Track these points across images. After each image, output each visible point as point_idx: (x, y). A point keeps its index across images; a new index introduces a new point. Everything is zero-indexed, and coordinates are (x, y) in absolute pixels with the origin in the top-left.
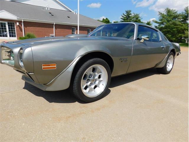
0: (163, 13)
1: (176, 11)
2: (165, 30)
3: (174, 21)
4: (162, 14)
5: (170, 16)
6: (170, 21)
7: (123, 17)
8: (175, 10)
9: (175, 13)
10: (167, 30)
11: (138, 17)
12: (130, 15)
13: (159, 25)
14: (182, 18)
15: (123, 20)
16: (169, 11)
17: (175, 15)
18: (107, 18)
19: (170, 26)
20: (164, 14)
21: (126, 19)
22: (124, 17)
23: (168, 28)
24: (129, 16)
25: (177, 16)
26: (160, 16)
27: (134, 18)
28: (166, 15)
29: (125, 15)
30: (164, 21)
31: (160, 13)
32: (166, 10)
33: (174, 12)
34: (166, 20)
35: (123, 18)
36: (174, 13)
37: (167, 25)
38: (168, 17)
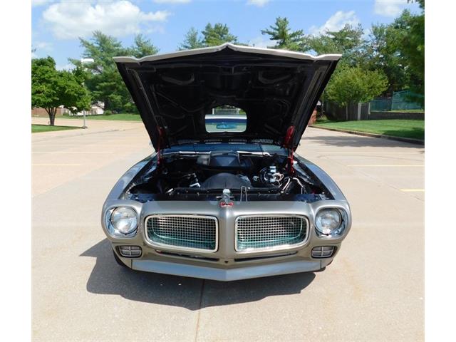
0: (90, 43)
1: (118, 42)
2: (105, 83)
4: (88, 44)
5: (109, 51)
8: (115, 40)
9: (118, 45)
10: (109, 84)
16: (103, 40)
17: (118, 49)
19: (114, 77)
20: (92, 44)
23: (110, 80)
25: (122, 52)
26: (85, 48)
28: (99, 48)
31: (82, 41)
32: (95, 36)
33: (115, 43)
34: (102, 59)
36: (115, 46)
37: (108, 72)
38: (104, 54)
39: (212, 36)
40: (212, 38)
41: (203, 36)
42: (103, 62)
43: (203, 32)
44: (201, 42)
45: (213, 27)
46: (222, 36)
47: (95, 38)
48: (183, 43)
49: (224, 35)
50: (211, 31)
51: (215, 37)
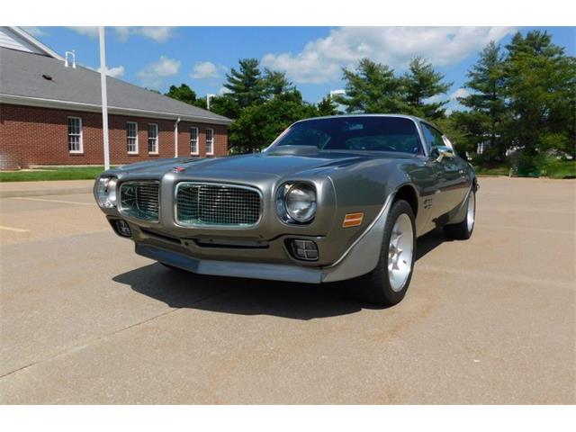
0: (355, 74)
1: (389, 70)
3: (387, 97)
4: (352, 76)
5: (376, 82)
6: (379, 96)
7: (231, 80)
8: (386, 68)
9: (389, 74)
11: (283, 83)
12: (257, 77)
13: (349, 110)
14: (410, 92)
15: (233, 92)
16: (370, 69)
17: (388, 80)
18: (184, 86)
20: (357, 75)
21: (243, 87)
22: (235, 82)
24: (252, 80)
25: (393, 83)
26: (348, 81)
27: (268, 84)
28: (364, 80)
29: (239, 76)
30: (362, 98)
31: (346, 72)
32: (362, 65)
33: (385, 72)
34: (368, 94)
35: (232, 85)
36: (385, 76)
37: (372, 110)
38: (370, 86)
39: (521, 51)
40: (522, 53)
41: (507, 51)
42: (368, 97)
43: (508, 47)
44: (503, 60)
45: (524, 37)
46: (538, 49)
47: (362, 68)
48: (477, 64)
49: (542, 48)
50: (520, 44)
51: (525, 51)
